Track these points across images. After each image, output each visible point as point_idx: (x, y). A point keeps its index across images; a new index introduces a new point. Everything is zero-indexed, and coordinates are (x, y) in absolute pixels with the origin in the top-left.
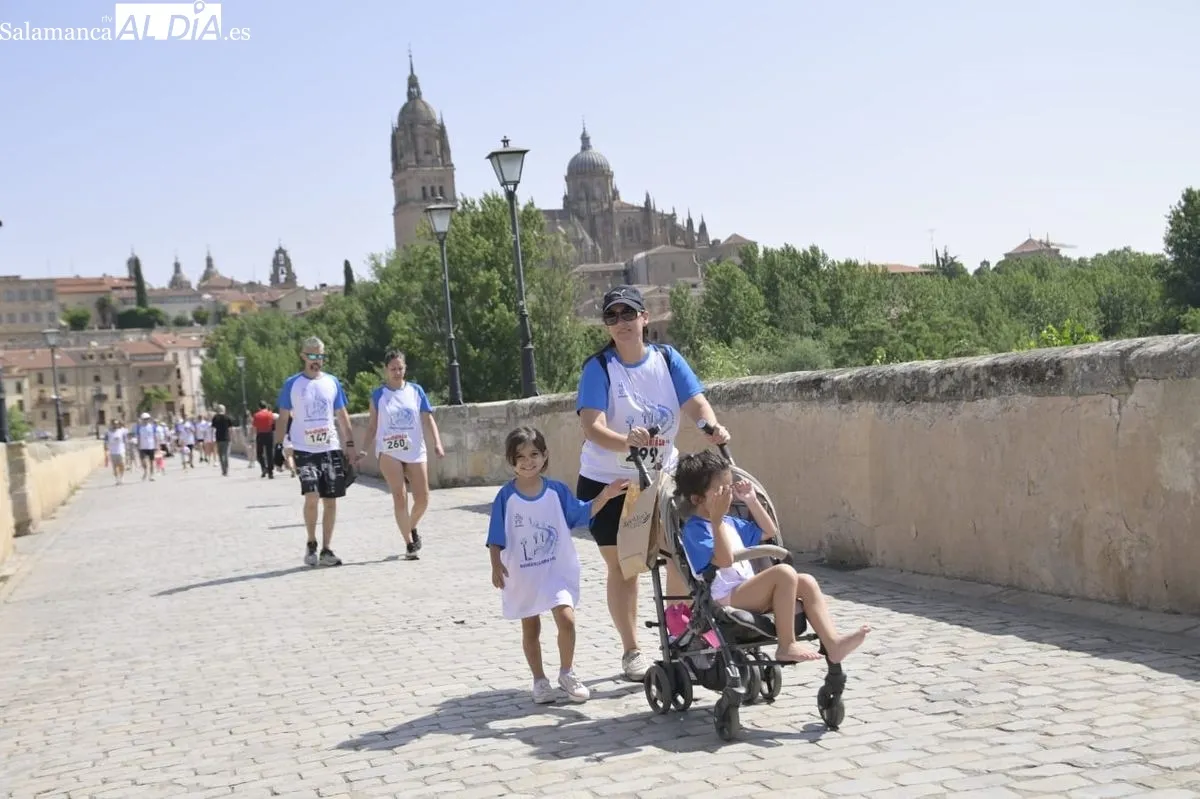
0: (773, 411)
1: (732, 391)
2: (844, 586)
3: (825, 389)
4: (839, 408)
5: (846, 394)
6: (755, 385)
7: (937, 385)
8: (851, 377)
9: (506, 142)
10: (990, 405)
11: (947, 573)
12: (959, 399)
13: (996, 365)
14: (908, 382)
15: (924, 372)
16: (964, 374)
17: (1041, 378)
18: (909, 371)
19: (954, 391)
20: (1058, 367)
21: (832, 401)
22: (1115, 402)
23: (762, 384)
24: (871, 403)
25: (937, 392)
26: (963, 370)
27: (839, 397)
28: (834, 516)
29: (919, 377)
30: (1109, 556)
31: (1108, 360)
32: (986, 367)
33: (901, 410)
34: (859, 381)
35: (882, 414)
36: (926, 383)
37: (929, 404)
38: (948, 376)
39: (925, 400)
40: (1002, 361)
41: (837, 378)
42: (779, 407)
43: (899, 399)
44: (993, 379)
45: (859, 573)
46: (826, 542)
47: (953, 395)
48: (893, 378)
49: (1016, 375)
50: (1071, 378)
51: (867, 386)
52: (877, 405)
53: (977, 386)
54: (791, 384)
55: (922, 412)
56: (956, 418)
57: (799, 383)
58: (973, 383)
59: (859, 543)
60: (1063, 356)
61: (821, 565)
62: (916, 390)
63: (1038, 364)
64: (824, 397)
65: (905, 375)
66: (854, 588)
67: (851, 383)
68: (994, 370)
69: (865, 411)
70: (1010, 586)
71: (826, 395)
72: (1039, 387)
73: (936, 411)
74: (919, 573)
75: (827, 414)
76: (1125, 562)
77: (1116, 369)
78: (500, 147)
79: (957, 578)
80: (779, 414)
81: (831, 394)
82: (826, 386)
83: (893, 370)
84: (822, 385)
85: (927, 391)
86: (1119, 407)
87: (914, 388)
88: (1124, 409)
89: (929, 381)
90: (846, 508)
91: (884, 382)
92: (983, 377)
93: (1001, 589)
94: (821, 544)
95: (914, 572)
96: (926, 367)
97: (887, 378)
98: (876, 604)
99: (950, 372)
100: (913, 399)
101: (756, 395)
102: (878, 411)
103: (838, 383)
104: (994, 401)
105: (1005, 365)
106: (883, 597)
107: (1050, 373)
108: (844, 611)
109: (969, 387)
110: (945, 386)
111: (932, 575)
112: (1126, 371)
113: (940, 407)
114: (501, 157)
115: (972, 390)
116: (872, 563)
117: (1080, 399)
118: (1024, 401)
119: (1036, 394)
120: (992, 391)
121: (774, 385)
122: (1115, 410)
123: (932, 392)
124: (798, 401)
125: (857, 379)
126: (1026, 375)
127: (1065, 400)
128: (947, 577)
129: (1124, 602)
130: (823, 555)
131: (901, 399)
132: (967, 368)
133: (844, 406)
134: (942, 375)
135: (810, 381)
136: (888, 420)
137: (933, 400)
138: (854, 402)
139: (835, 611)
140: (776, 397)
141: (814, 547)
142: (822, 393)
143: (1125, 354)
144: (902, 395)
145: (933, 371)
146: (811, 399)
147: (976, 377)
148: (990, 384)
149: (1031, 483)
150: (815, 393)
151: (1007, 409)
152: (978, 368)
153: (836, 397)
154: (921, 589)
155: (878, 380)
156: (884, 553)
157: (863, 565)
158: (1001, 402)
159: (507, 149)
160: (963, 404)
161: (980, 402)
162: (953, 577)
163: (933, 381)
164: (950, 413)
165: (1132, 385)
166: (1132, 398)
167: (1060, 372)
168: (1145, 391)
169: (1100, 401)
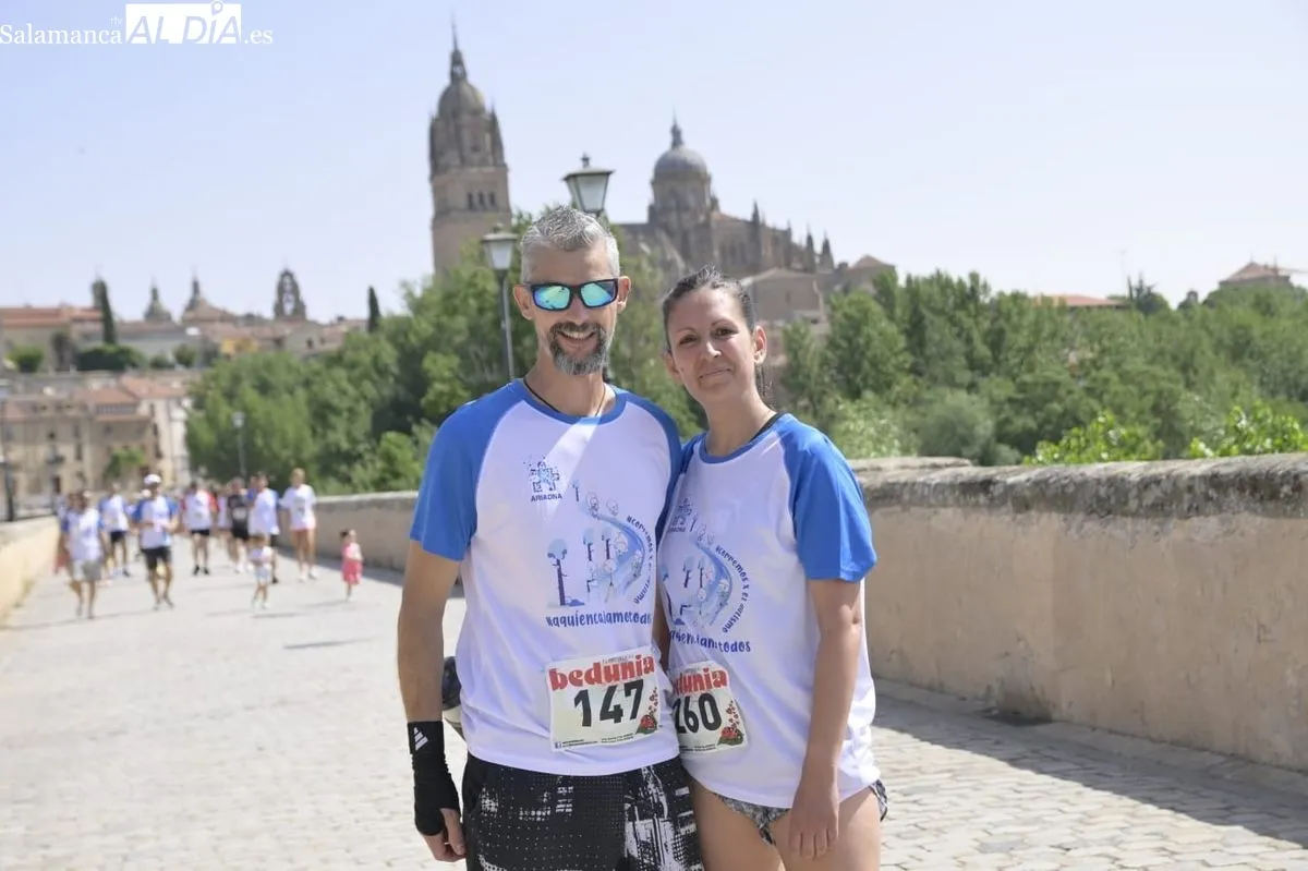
0: (929, 519)
1: (876, 490)
2: (1020, 749)
3: (996, 494)
4: (1014, 519)
5: (1023, 501)
6: (905, 484)
7: (1139, 497)
8: (1028, 480)
9: (586, 160)
10: (1208, 526)
11: (1153, 735)
12: (1168, 515)
13: (1215, 476)
14: (1103, 491)
15: (1123, 480)
16: (1174, 484)
17: (1273, 496)
18: (1104, 475)
19: (1162, 505)
20: (1296, 482)
21: (1004, 509)
23: (914, 484)
24: (1054, 515)
25: (1140, 506)
26: (1174, 480)
27: (1014, 505)
28: (1007, 654)
29: (1116, 483)
32: (1203, 478)
33: (1092, 526)
34: (1040, 485)
35: (1069, 529)
36: (1126, 494)
37: (1129, 520)
38: (1153, 486)
39: (1125, 514)
40: (1224, 471)
41: (1011, 480)
42: (935, 513)
43: (1090, 511)
44: (1212, 493)
45: (1041, 729)
46: (996, 686)
47: (1160, 509)
48: (1082, 485)
49: (1241, 490)
51: (1050, 492)
52: (1062, 516)
53: (1193, 500)
54: (952, 486)
55: (1121, 530)
56: (1163, 541)
57: (962, 484)
58: (1187, 497)
59: (1038, 692)
60: (1304, 468)
61: (987, 717)
62: (1113, 501)
63: (1270, 476)
64: (994, 504)
65: (1098, 481)
66: (1034, 752)
67: (1028, 488)
68: (1214, 480)
69: (1047, 524)
70: (1234, 756)
71: (997, 502)
72: (1271, 505)
73: (1139, 528)
74: (1116, 733)
75: (997, 525)
78: (577, 167)
79: (1165, 742)
80: (934, 521)
81: (1003, 500)
82: (997, 491)
83: (1082, 475)
84: (991, 488)
85: (1126, 503)
87: (1109, 498)
89: (1129, 490)
90: (1021, 645)
91: (1071, 489)
92: (1199, 488)
93: (1220, 759)
94: (989, 688)
95: (1111, 732)
96: (1125, 473)
97: (1075, 484)
98: (1064, 775)
99: (1157, 481)
100: (1109, 512)
101: (906, 497)
102: (1063, 524)
103: (1012, 486)
104: (1213, 521)
105: (1227, 475)
106: (1071, 766)
107: (1285, 489)
108: (1021, 784)
109: (1181, 501)
110: (1149, 498)
111: (1134, 736)
113: (1143, 525)
114: (579, 179)
115: (1186, 506)
116: (1055, 715)
118: (1252, 522)
119: (1266, 515)
120: (1210, 507)
121: (929, 486)
123: (1133, 504)
124: (959, 506)
125: (1037, 483)
126: (1254, 490)
128: (1153, 740)
130: (992, 703)
131: (1093, 511)
132: (1179, 477)
133: (1019, 517)
134: (1146, 484)
135: (976, 483)
136: (1076, 537)
137: (1135, 515)
138: (1033, 513)
139: (1010, 785)
140: (933, 501)
141: (981, 692)
142: (992, 499)
144: (1095, 506)
145: (1135, 478)
146: (977, 505)
147: (1190, 489)
148: (1208, 498)
149: (1261, 626)
150: (982, 499)
151: (1229, 532)
152: (1192, 478)
153: (1009, 504)
154: (1120, 754)
155: (1064, 486)
156: (1070, 704)
157: (1044, 719)
158: (1223, 522)
159: (587, 170)
160: (1173, 522)
161: (1196, 521)
162: (1160, 741)
163: (1134, 492)
164: (1157, 533)
167: (1298, 488)
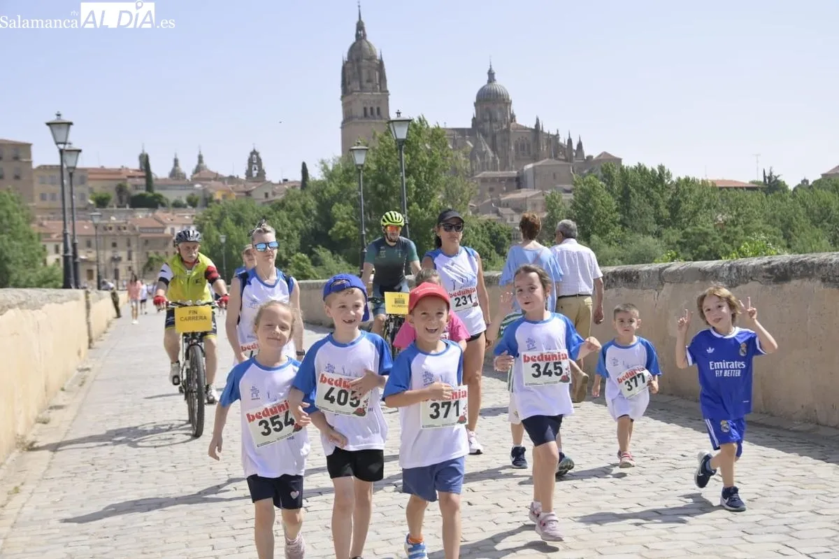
9: (399, 113)
13: (615, 272)
17: (631, 280)
20: (637, 273)
22: (657, 293)
31: (655, 272)
32: (611, 272)
40: (619, 270)
44: (613, 279)
49: (622, 278)
50: (642, 281)
53: (608, 282)
60: (639, 269)
63: (630, 272)
68: (614, 274)
72: (630, 284)
77: (657, 277)
78: (395, 117)
86: (658, 295)
88: (660, 296)
92: (610, 277)
104: (614, 290)
107: (634, 278)
112: (661, 277)
114: (395, 123)
117: (645, 291)
118: (625, 291)
119: (629, 287)
122: (656, 296)
126: (626, 278)
127: (639, 291)
143: (661, 270)
148: (613, 281)
151: (618, 295)
158: (617, 290)
159: (399, 119)
161: (609, 290)
165: (663, 285)
166: (663, 291)
167: (638, 277)
168: (667, 289)
169: (652, 293)
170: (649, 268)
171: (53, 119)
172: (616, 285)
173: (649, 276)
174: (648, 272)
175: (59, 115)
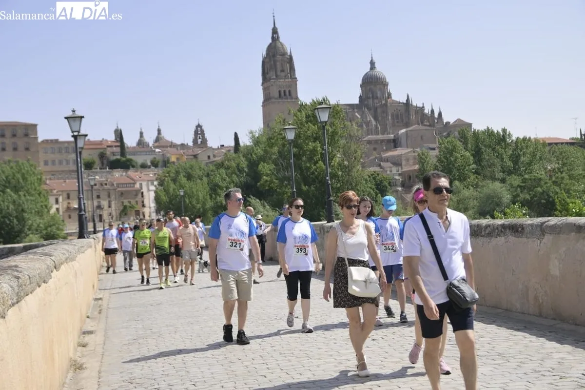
7: (485, 231)
10: (501, 240)
11: (488, 305)
12: (492, 236)
13: (504, 225)
16: (494, 227)
17: (517, 231)
20: (522, 227)
22: (539, 241)
25: (485, 234)
26: (493, 225)
30: (536, 298)
31: (537, 226)
32: (501, 225)
37: (482, 238)
38: (488, 228)
39: (481, 236)
40: (506, 223)
44: (503, 230)
47: (490, 235)
49: (510, 229)
50: (526, 232)
56: (491, 245)
58: (497, 231)
60: (524, 223)
63: (516, 225)
68: (503, 226)
70: (507, 310)
72: (517, 234)
76: (541, 301)
77: (539, 229)
85: (481, 233)
86: (540, 243)
87: (478, 231)
88: (541, 244)
89: (482, 229)
92: (500, 228)
93: (503, 311)
99: (489, 226)
100: (477, 236)
104: (503, 238)
107: (520, 229)
109: (495, 232)
112: (542, 230)
113: (486, 240)
114: (319, 109)
115: (496, 234)
117: (529, 240)
118: (512, 239)
119: (515, 237)
120: (502, 234)
122: (539, 244)
123: (483, 233)
126: (513, 229)
127: (525, 240)
128: (487, 306)
129: (540, 315)
132: (495, 224)
137: (483, 236)
143: (543, 224)
147: (497, 228)
148: (502, 231)
149: (513, 270)
151: (507, 242)
158: (505, 239)
159: (322, 106)
160: (493, 238)
161: (499, 238)
162: (489, 306)
163: (484, 229)
164: (489, 242)
165: (544, 235)
166: (544, 240)
167: (523, 229)
168: (548, 238)
169: (535, 241)
170: (531, 222)
171: (70, 114)
172: (504, 233)
173: (532, 228)
174: (532, 225)
175: (74, 111)
